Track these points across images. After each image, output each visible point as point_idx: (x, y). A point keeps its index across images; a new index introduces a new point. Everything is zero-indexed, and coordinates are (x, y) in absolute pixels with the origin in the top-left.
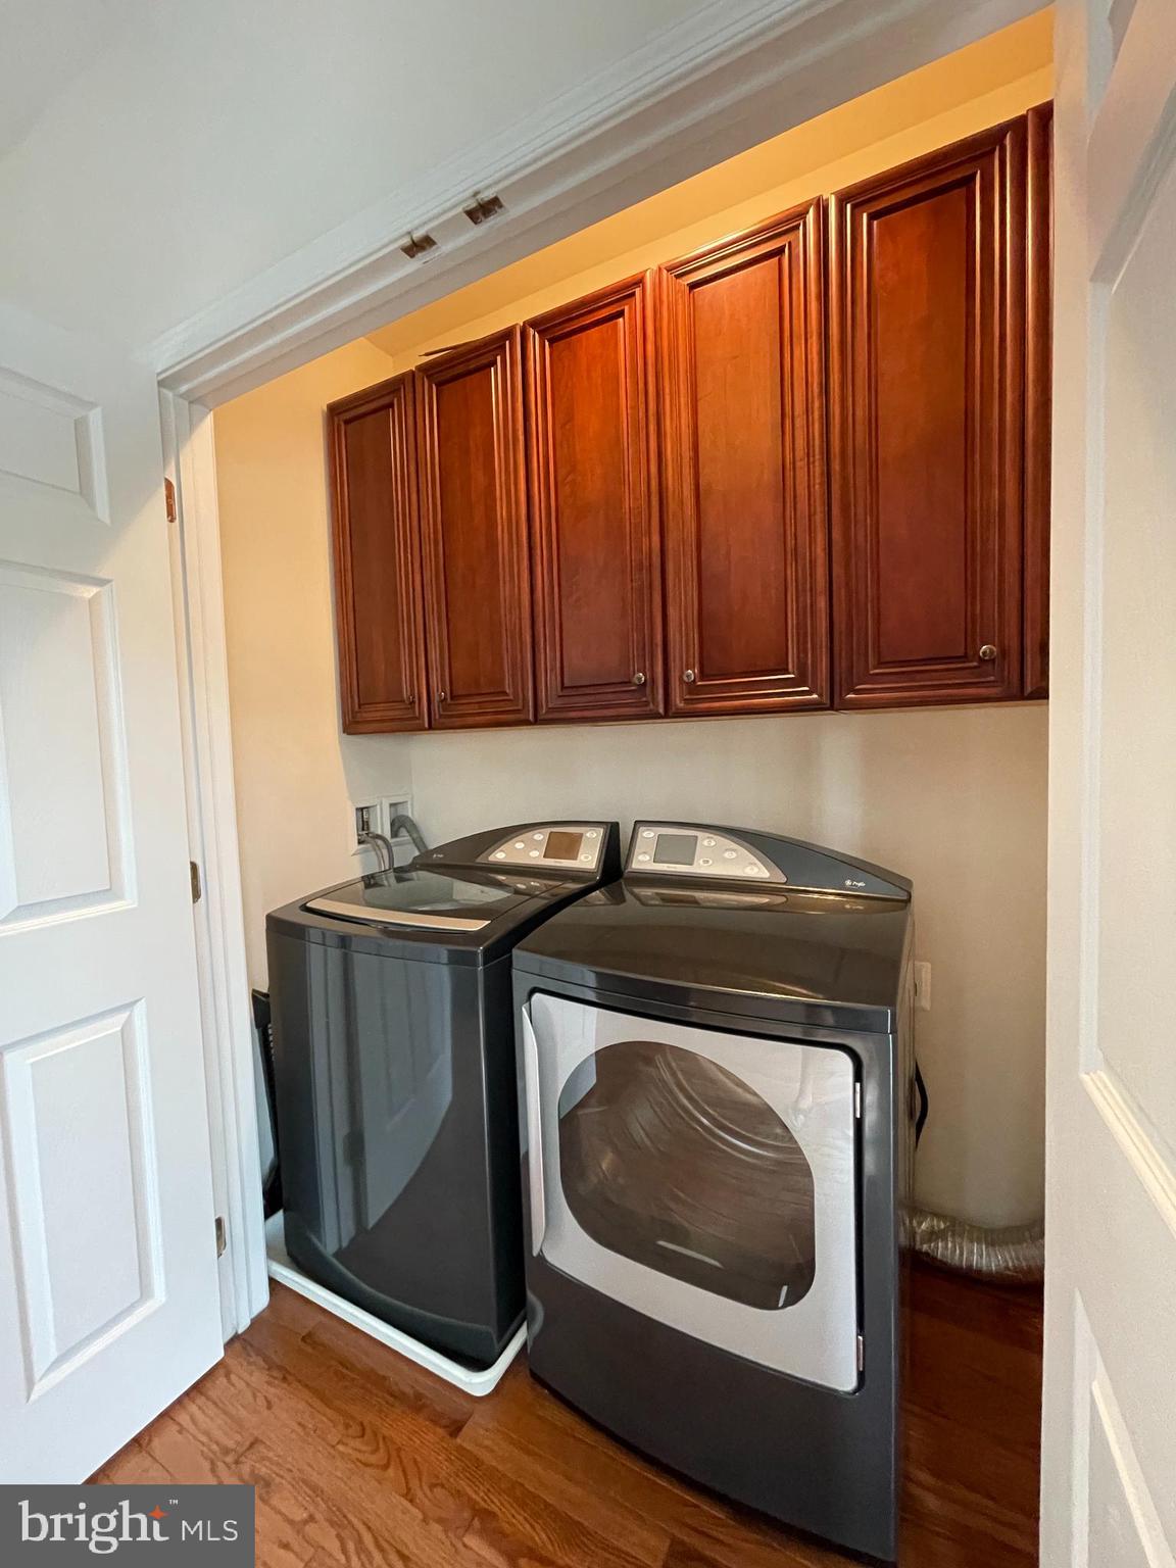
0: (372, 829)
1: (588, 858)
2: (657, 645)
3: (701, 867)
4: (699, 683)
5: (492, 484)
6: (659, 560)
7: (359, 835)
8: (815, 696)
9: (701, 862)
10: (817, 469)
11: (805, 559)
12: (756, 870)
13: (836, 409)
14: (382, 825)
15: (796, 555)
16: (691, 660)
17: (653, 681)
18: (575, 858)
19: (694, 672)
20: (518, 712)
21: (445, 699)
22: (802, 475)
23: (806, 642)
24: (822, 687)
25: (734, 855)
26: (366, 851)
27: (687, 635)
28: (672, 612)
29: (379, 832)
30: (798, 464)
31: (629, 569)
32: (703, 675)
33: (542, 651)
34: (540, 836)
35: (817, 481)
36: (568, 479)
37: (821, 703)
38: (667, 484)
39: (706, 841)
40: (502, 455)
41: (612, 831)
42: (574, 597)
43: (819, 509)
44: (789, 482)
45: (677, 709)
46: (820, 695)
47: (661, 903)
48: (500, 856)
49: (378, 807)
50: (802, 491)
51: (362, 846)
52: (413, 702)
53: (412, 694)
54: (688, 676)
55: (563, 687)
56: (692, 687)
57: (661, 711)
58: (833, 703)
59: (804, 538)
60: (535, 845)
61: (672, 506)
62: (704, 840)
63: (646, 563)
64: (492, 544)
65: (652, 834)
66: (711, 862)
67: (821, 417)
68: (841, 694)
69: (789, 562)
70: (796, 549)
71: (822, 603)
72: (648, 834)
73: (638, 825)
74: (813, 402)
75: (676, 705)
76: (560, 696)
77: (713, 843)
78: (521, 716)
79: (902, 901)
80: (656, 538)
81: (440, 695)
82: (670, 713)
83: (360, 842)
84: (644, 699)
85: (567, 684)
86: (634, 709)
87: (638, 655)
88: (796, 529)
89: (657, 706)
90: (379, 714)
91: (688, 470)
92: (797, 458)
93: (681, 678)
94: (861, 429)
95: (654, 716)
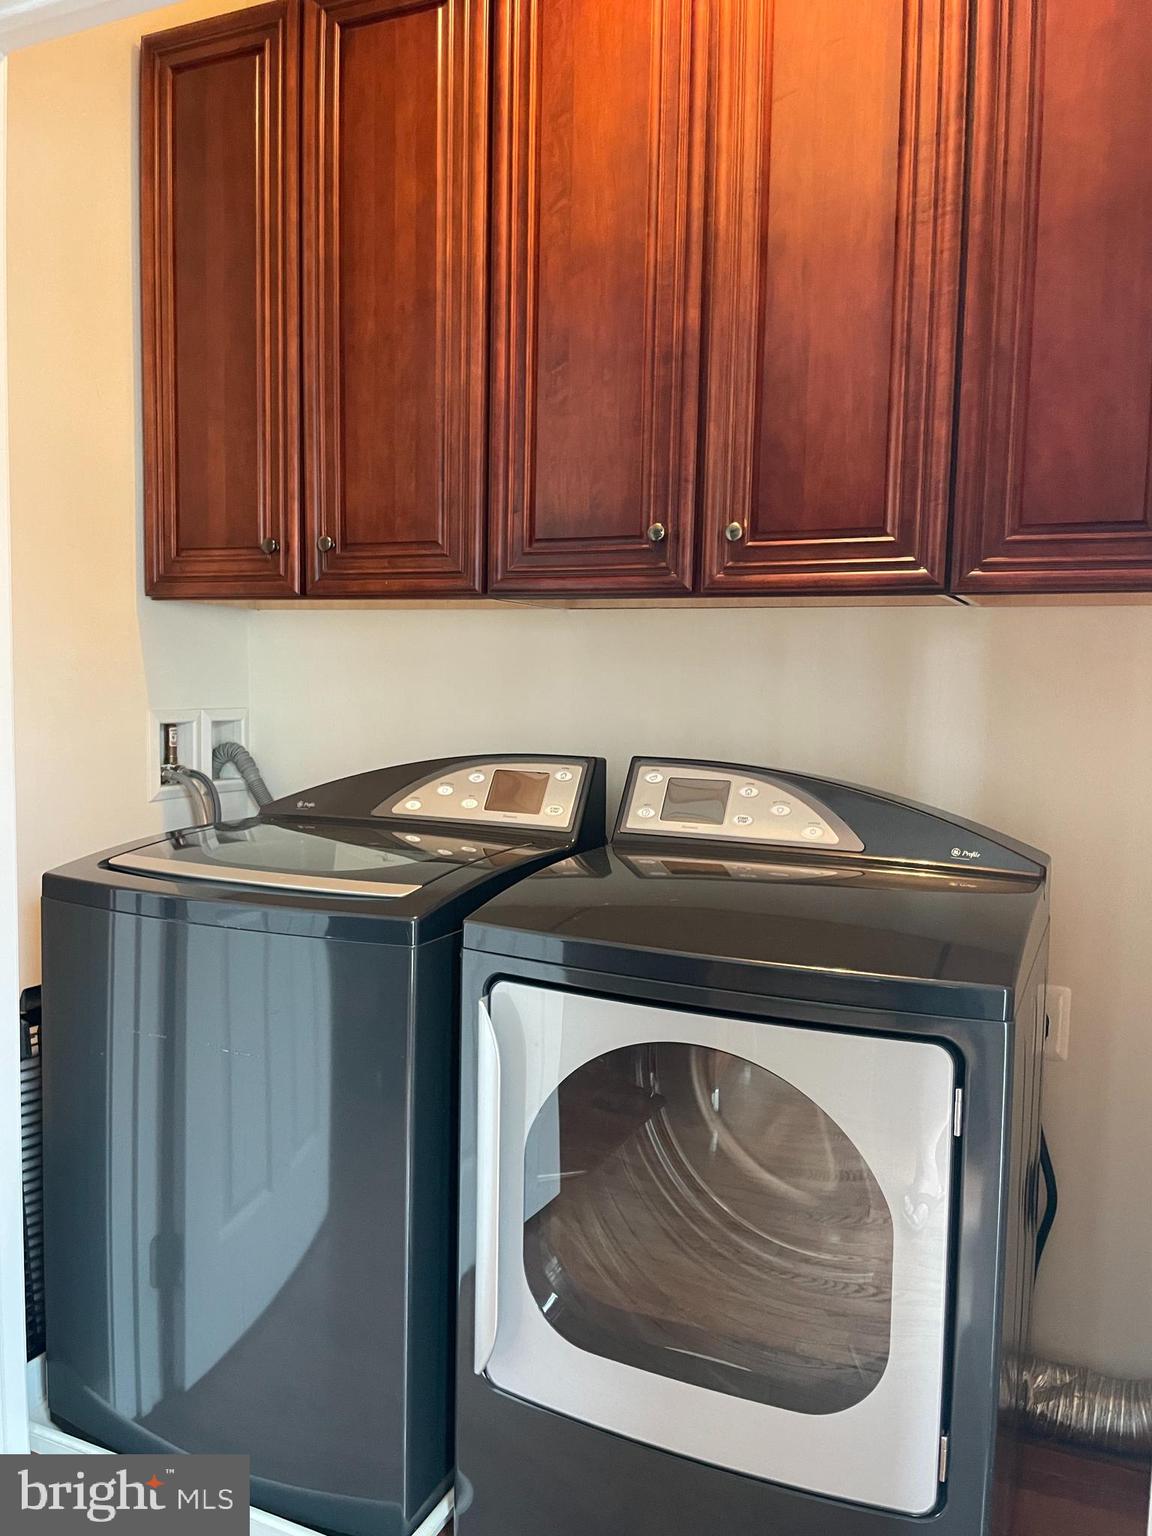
0: (181, 762)
1: (557, 812)
2: (686, 481)
3: (735, 827)
4: (750, 544)
5: (429, 201)
6: (697, 344)
7: (163, 770)
8: (923, 571)
9: (736, 820)
10: (948, 224)
11: (920, 362)
12: (819, 832)
13: (980, 138)
14: (197, 755)
15: (908, 353)
16: (739, 507)
17: (677, 536)
18: (537, 811)
19: (742, 525)
20: (456, 574)
21: (333, 548)
22: (924, 232)
23: (915, 488)
24: (933, 558)
25: (787, 810)
26: (173, 797)
27: (735, 468)
28: (712, 430)
29: (195, 768)
30: (920, 216)
31: (649, 357)
32: (755, 531)
33: (501, 478)
34: (480, 777)
35: (947, 245)
36: (560, 204)
37: (932, 582)
38: (717, 229)
39: (744, 789)
40: (450, 156)
41: (596, 770)
42: (560, 397)
43: (947, 289)
44: (905, 244)
45: (713, 582)
46: (932, 571)
47: (670, 874)
48: (411, 805)
49: (195, 724)
50: (923, 258)
51: (166, 788)
52: (277, 551)
53: (275, 535)
54: (733, 532)
55: (532, 540)
56: (737, 549)
57: (688, 583)
58: (948, 583)
59: (921, 330)
60: (471, 790)
61: (723, 263)
62: (739, 788)
63: (676, 350)
64: (425, 300)
65: (660, 778)
66: (750, 820)
67: (958, 148)
68: (961, 572)
69: (896, 366)
70: (908, 348)
71: (942, 429)
72: (653, 778)
73: (637, 764)
74: (947, 124)
75: (711, 576)
76: (525, 554)
77: (755, 792)
78: (460, 584)
79: (1033, 878)
80: (694, 314)
81: (325, 541)
82: (700, 588)
83: (163, 783)
84: (664, 564)
85: (538, 535)
86: (642, 579)
87: (656, 496)
88: (910, 317)
89: (683, 578)
90: (215, 567)
91: (750, 211)
92: (919, 209)
93: (722, 535)
94: (1016, 171)
95: (674, 591)
